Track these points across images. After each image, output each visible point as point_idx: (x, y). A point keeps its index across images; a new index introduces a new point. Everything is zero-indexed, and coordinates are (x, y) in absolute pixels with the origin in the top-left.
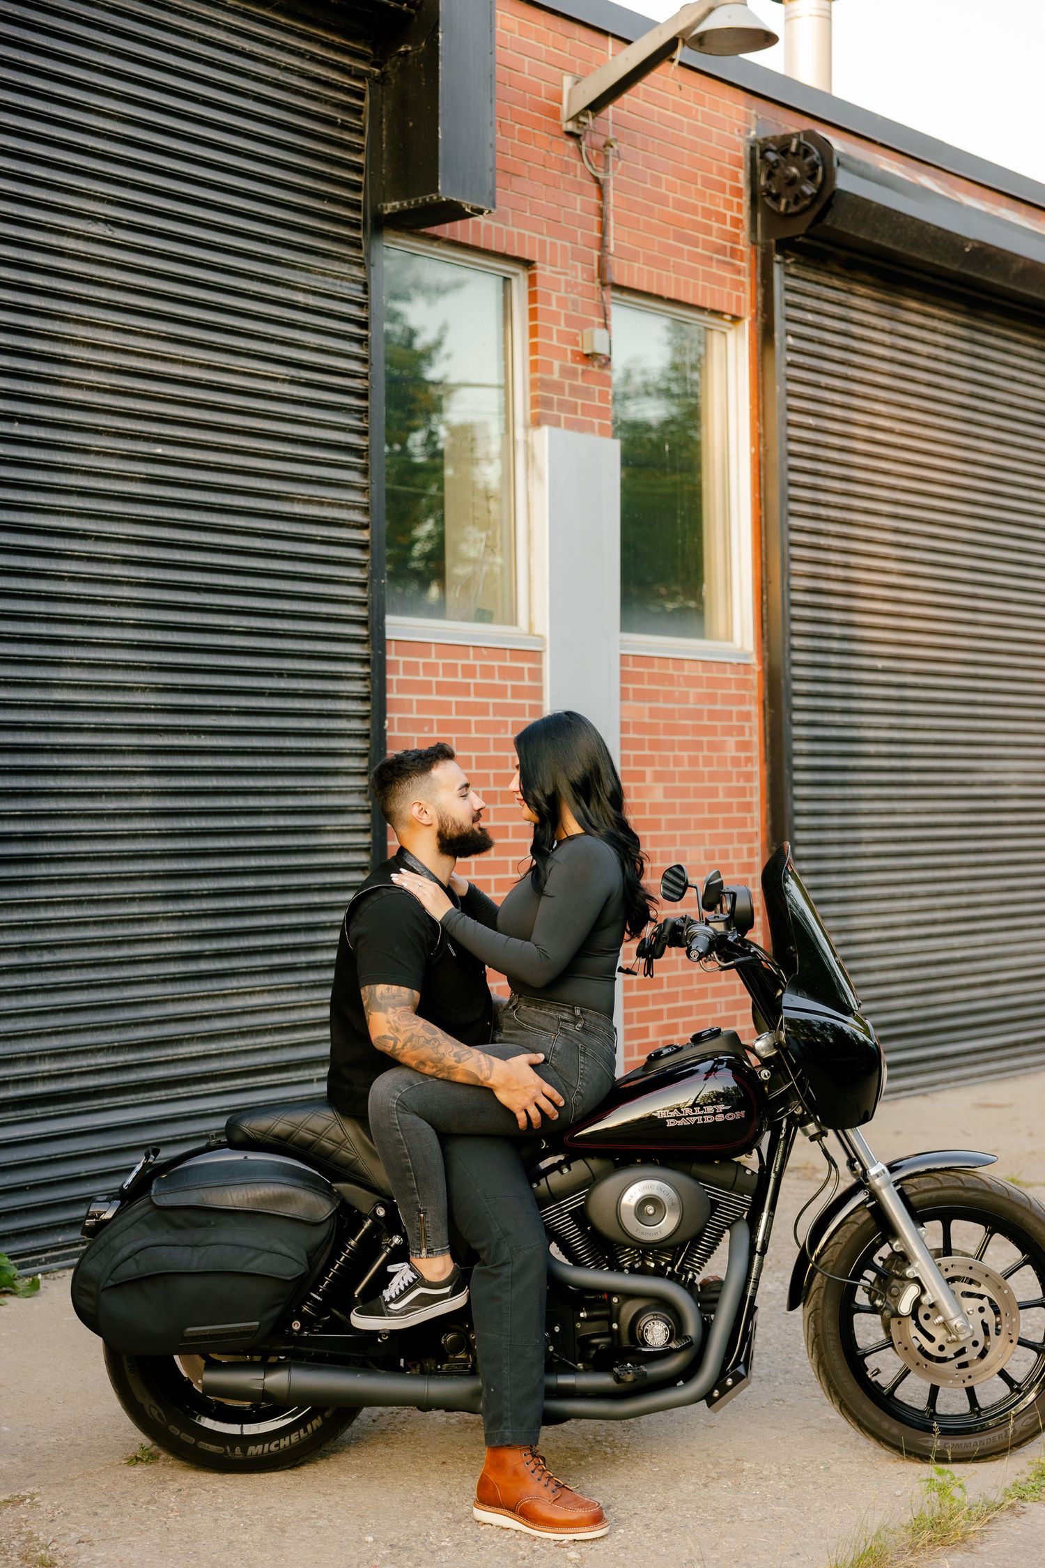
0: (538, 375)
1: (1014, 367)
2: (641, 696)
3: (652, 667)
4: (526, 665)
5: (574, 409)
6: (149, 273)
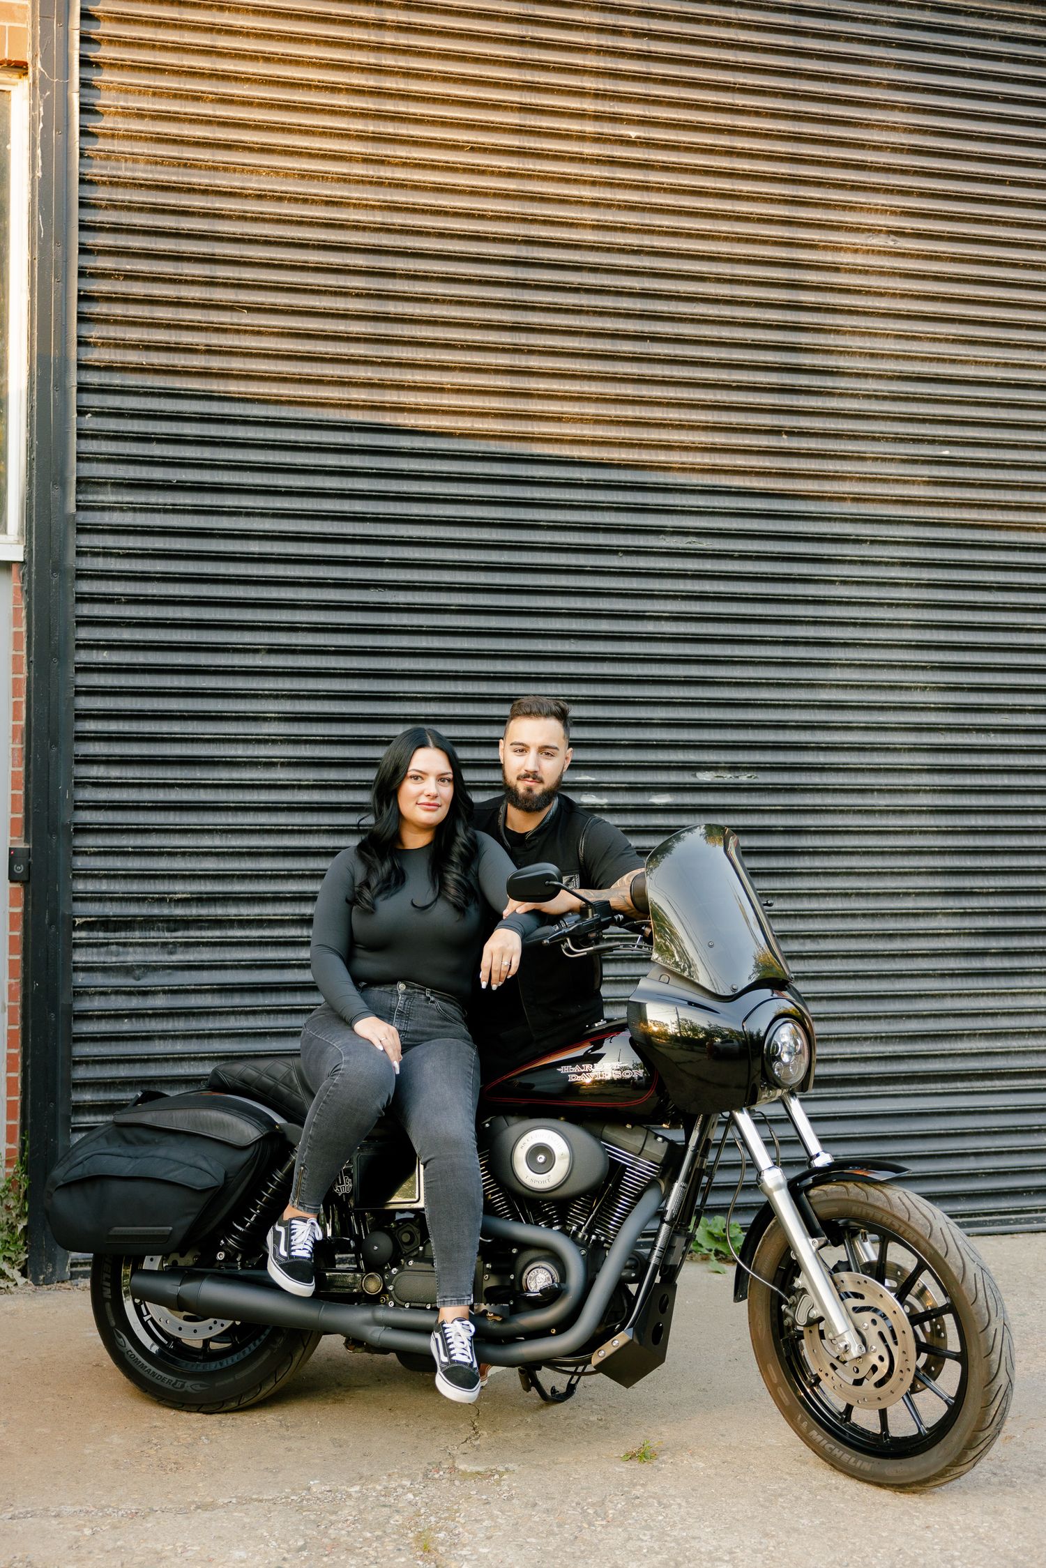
6: (937, 278)
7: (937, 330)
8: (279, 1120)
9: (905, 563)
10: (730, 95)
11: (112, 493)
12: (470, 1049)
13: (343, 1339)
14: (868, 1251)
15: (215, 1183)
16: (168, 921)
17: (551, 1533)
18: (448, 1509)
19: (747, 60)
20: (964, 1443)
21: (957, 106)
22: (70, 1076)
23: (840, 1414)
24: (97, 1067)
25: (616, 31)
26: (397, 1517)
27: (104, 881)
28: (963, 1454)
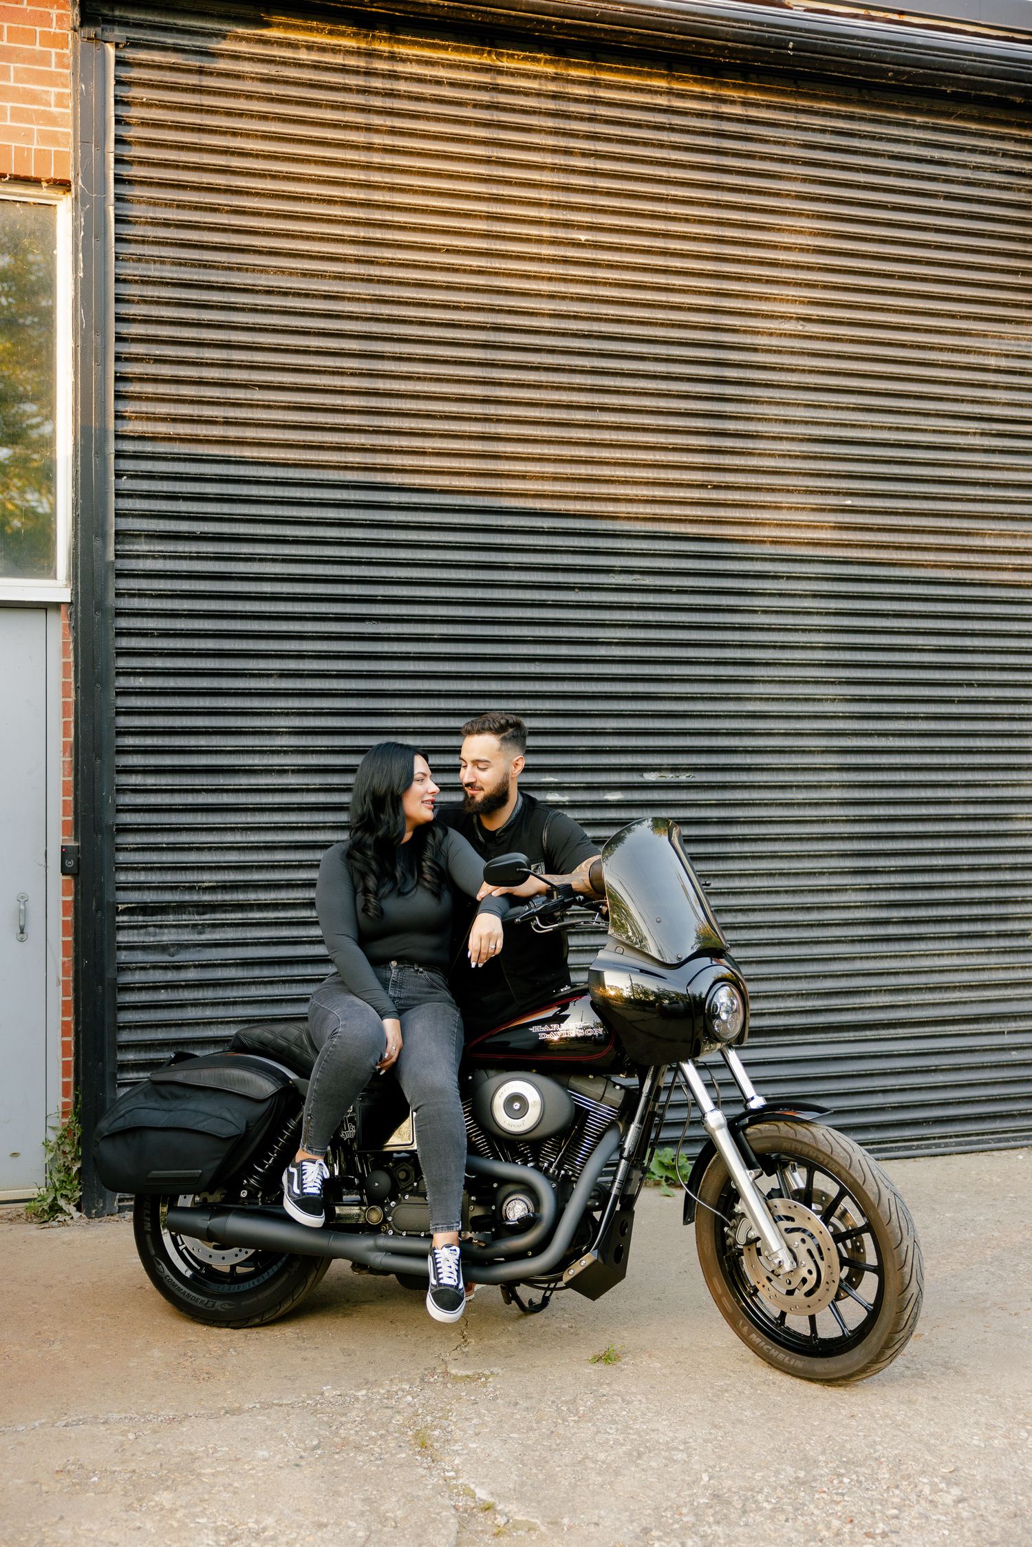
6: (839, 356)
7: (840, 400)
8: (292, 1076)
9: (816, 595)
10: (664, 204)
11: (146, 543)
12: (455, 1011)
13: (350, 1263)
14: (798, 1179)
15: (236, 1132)
16: (198, 906)
17: (530, 1429)
18: (442, 1409)
19: (678, 175)
20: (882, 1343)
21: (853, 213)
22: (115, 1039)
23: (776, 1319)
24: (139, 1031)
25: (567, 152)
26: (398, 1418)
27: (143, 873)
28: (881, 1353)
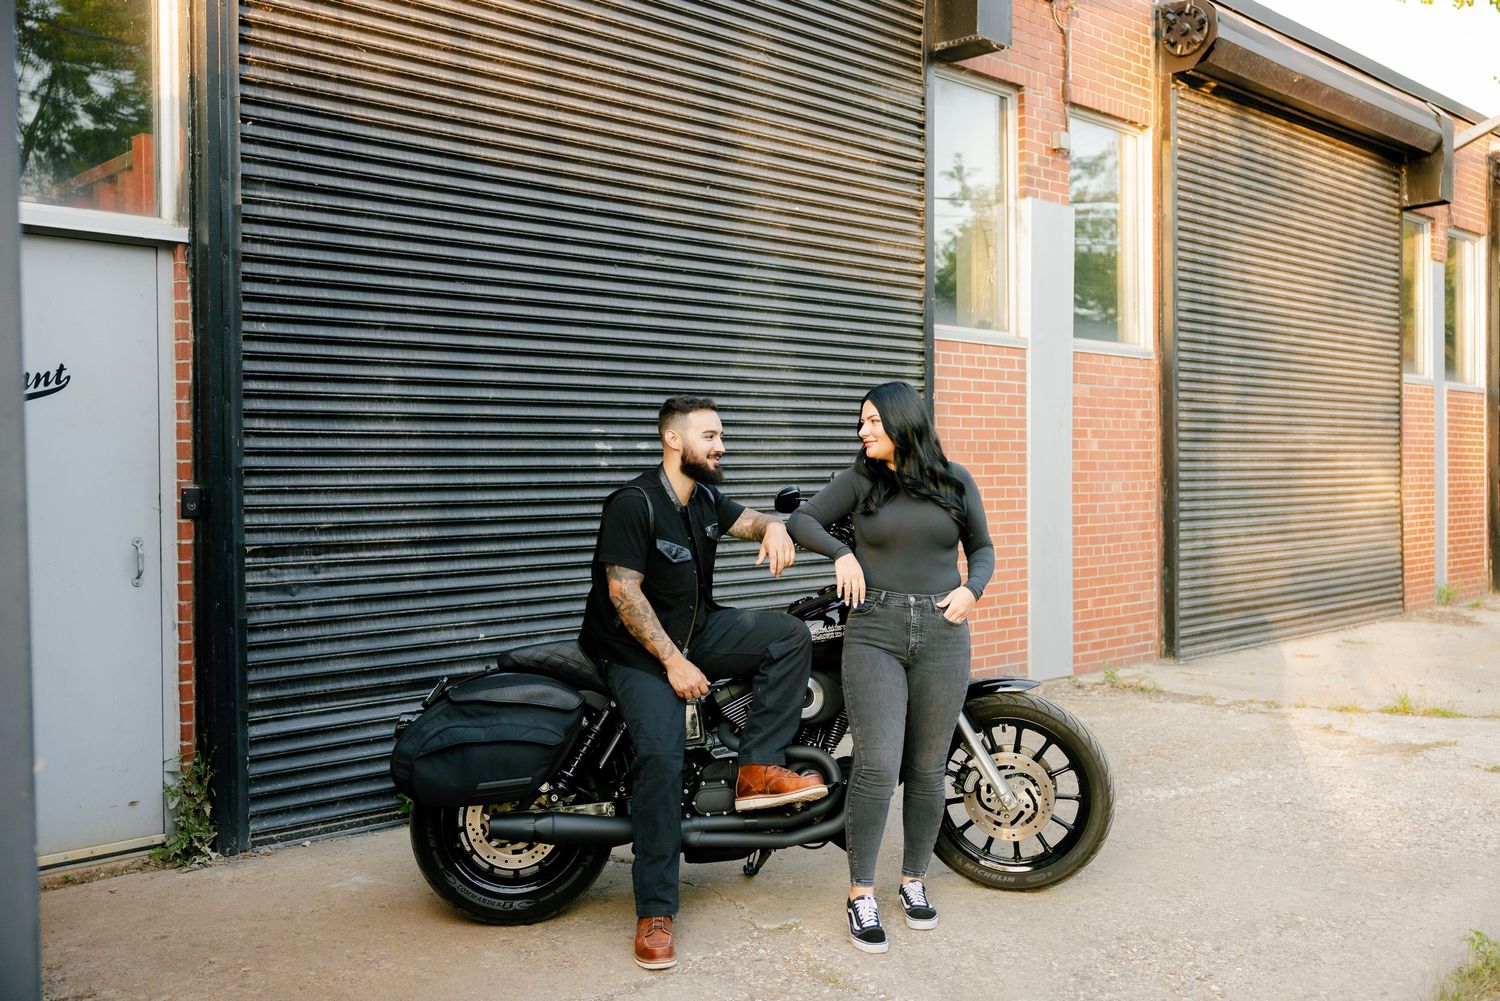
0: (1025, 163)
1: (1315, 162)
2: (1087, 380)
3: (1092, 360)
4: (1016, 358)
5: (1045, 185)
6: (792, 88)
11: (267, 190)
15: (560, 740)
16: (314, 547)
22: (246, 679)
23: (983, 849)
27: (266, 515)
